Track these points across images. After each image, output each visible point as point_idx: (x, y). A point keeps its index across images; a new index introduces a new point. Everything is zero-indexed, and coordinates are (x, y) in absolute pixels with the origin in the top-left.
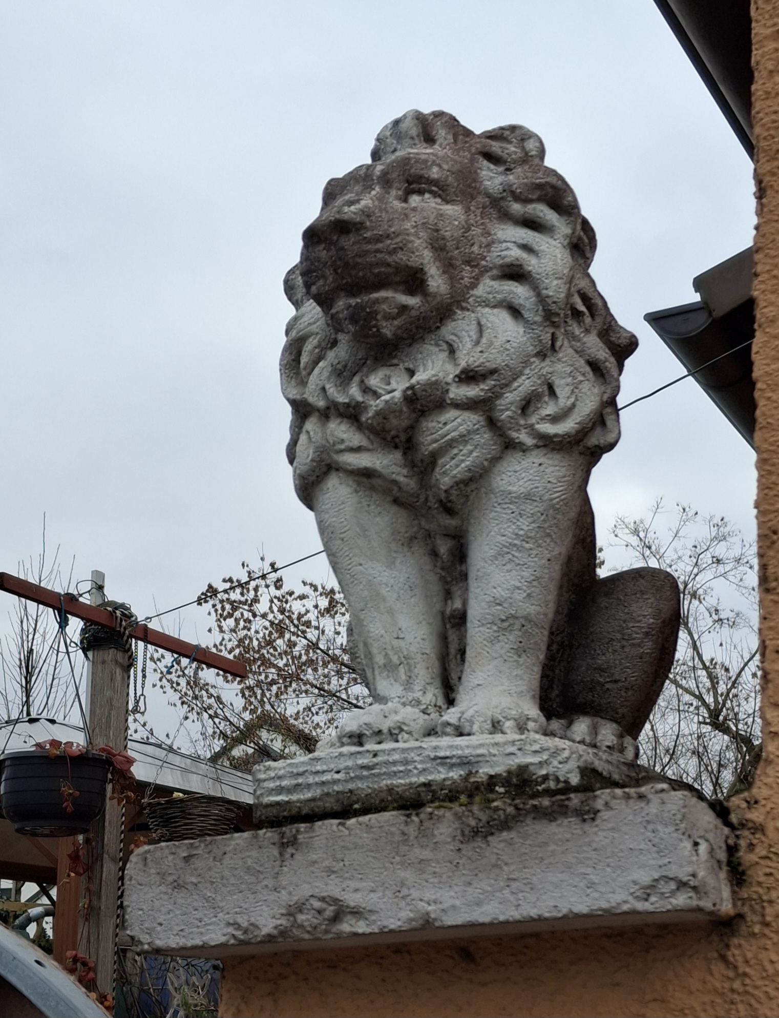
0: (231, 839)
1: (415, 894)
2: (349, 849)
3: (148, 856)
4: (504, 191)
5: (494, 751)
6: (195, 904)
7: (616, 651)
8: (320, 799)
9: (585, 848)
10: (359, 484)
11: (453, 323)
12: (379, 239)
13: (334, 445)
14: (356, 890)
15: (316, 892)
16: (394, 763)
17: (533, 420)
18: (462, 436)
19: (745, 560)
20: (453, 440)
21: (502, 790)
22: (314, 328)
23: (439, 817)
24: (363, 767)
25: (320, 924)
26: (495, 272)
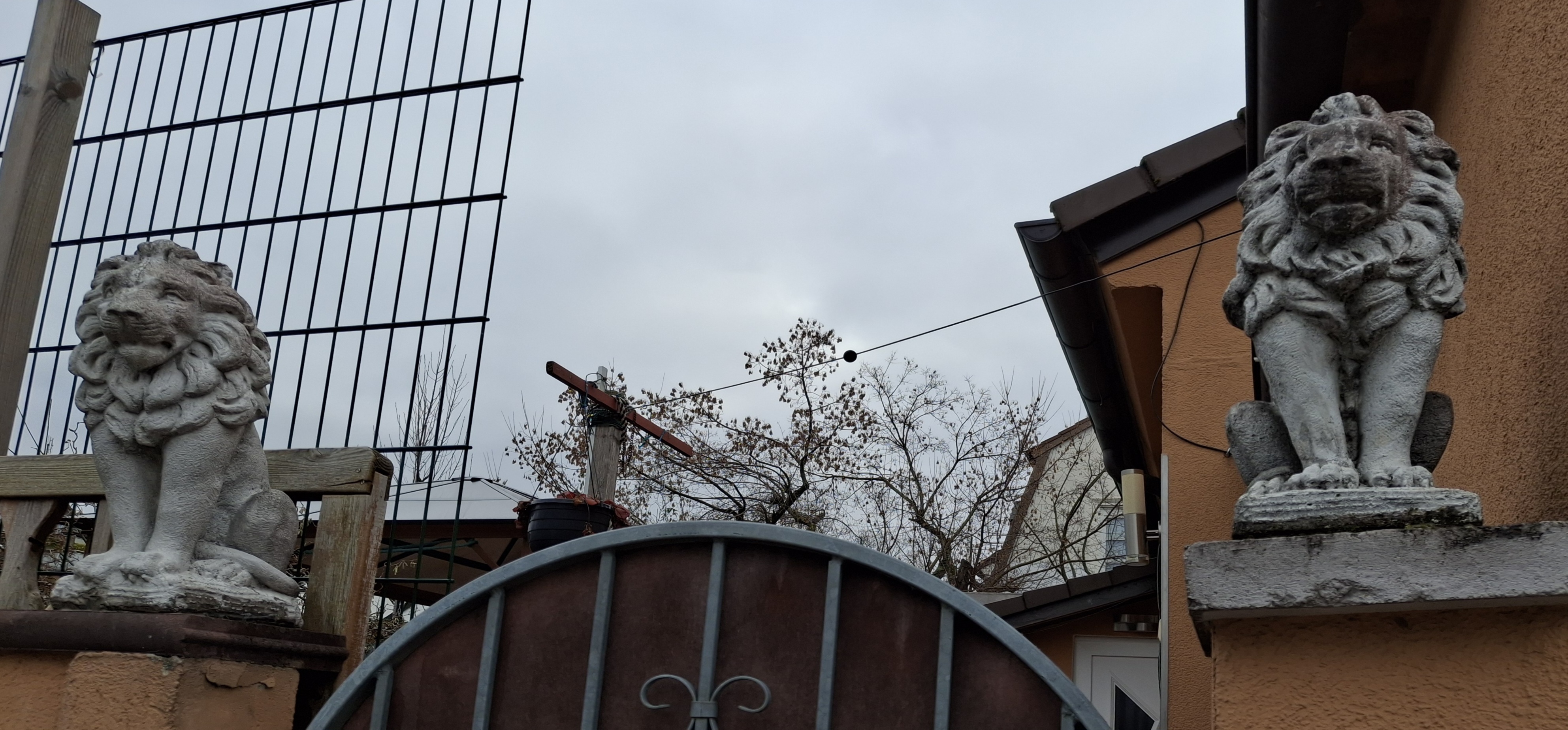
0: (1271, 540)
1: (1413, 580)
2: (1362, 551)
3: (1204, 548)
4: (1421, 150)
5: (1428, 496)
6: (1244, 581)
7: (1428, 443)
8: (1297, 521)
9: (1534, 556)
10: (1308, 321)
11: (1385, 228)
12: (1369, 171)
13: (1295, 294)
14: (1368, 577)
15: (1338, 576)
16: (1354, 501)
17: (1431, 292)
18: (1393, 298)
19: (948, 403)
20: (1387, 300)
21: (1437, 521)
22: (1276, 219)
23: (1429, 534)
24: (1330, 502)
25: (1336, 597)
26: (1415, 199)
